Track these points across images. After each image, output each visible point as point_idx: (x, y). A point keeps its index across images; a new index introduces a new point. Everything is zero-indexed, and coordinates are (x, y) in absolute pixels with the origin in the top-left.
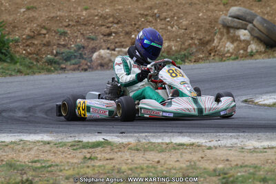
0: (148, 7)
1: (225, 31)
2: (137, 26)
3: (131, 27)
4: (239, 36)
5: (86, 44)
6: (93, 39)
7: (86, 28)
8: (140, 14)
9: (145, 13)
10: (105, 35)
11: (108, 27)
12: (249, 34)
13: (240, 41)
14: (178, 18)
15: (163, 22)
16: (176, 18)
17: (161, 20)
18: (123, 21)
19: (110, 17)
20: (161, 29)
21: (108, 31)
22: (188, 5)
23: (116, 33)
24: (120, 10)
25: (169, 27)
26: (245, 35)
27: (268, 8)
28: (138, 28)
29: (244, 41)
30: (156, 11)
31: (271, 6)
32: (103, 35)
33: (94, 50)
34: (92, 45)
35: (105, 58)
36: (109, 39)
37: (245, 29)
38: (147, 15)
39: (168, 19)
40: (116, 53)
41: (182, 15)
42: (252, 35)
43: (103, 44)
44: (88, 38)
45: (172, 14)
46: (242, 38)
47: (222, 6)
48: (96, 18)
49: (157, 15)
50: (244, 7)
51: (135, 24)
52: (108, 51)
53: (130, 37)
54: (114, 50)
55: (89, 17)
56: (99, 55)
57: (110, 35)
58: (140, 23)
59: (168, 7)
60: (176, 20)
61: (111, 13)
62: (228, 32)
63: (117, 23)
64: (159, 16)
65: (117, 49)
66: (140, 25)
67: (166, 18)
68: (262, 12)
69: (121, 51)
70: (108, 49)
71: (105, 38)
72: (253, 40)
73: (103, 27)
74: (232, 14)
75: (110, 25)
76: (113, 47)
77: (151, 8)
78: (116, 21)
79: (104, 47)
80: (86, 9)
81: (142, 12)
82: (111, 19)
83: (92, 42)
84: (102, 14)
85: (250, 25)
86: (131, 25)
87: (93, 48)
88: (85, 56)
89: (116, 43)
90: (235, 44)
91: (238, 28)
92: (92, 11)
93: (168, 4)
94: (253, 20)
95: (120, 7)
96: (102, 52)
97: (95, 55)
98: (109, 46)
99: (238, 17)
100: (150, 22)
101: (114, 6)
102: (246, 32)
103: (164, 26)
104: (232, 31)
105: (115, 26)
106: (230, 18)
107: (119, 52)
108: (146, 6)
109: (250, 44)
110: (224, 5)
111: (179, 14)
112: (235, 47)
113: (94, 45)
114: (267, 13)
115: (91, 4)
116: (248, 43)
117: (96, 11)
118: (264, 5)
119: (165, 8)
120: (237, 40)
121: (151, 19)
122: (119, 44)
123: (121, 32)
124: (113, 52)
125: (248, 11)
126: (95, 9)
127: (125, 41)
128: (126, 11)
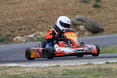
0: (39, 17)
1: (74, 26)
2: (34, 25)
3: (31, 26)
4: (80, 29)
5: (10, 34)
6: (13, 32)
7: (11, 27)
8: (36, 20)
9: (38, 19)
10: (19, 30)
11: (21, 26)
12: (84, 27)
13: (81, 31)
14: (53, 21)
15: (46, 23)
16: (52, 21)
17: (45, 22)
18: (27, 23)
19: (22, 22)
20: (45, 26)
21: (20, 28)
22: (58, 15)
23: (24, 29)
24: (26, 18)
25: (49, 26)
26: (83, 28)
27: (94, 16)
28: (34, 26)
29: (82, 30)
30: (43, 19)
31: (95, 15)
32: (18, 30)
33: (14, 37)
34: (13, 34)
35: (19, 40)
36: (21, 31)
37: (83, 25)
38: (39, 20)
39: (48, 22)
40: (24, 38)
41: (55, 20)
42: (86, 28)
43: (18, 34)
44: (11, 32)
45: (50, 20)
46: (82, 29)
47: (73, 16)
48: (15, 22)
49: (43, 20)
50: (83, 15)
51: (33, 25)
52: (20, 37)
53: (31, 31)
54: (23, 36)
55: (12, 22)
56: (16, 39)
57: (21, 30)
58: (35, 24)
59: (48, 17)
60: (52, 22)
61: (22, 20)
62: (75, 27)
63: (25, 24)
64: (44, 21)
65: (25, 36)
66: (36, 25)
67: (47, 22)
68: (91, 18)
69: (26, 37)
70: (21, 36)
71: (19, 31)
72: (86, 30)
73: (18, 27)
74: (77, 19)
75: (22, 25)
76: (23, 35)
77: (41, 17)
78: (24, 23)
79: (19, 35)
80: (11, 19)
81: (36, 19)
82: (22, 23)
83: (13, 33)
84: (18, 21)
85: (85, 23)
86: (32, 25)
87: (14, 36)
88: (10, 40)
89: (24, 33)
90: (79, 32)
91: (80, 25)
92: (14, 19)
93: (48, 15)
94: (86, 21)
95: (27, 17)
96: (18, 37)
97: (14, 39)
98: (21, 35)
99: (79, 20)
100: (40, 23)
101: (24, 17)
102: (83, 26)
103: (46, 25)
104: (77, 26)
105: (24, 25)
106: (76, 21)
107: (25, 37)
108: (38, 16)
109: (85, 32)
110: (74, 15)
111: (54, 19)
112: (78, 34)
113: (14, 35)
114: (93, 18)
115: (13, 16)
116: (84, 31)
117: (15, 19)
118: (92, 15)
119: (47, 17)
120: (79, 30)
121: (40, 22)
122: (25, 34)
123: (27, 28)
124: (23, 37)
125: (84, 17)
126: (15, 18)
127: (28, 32)
128: (29, 19)
